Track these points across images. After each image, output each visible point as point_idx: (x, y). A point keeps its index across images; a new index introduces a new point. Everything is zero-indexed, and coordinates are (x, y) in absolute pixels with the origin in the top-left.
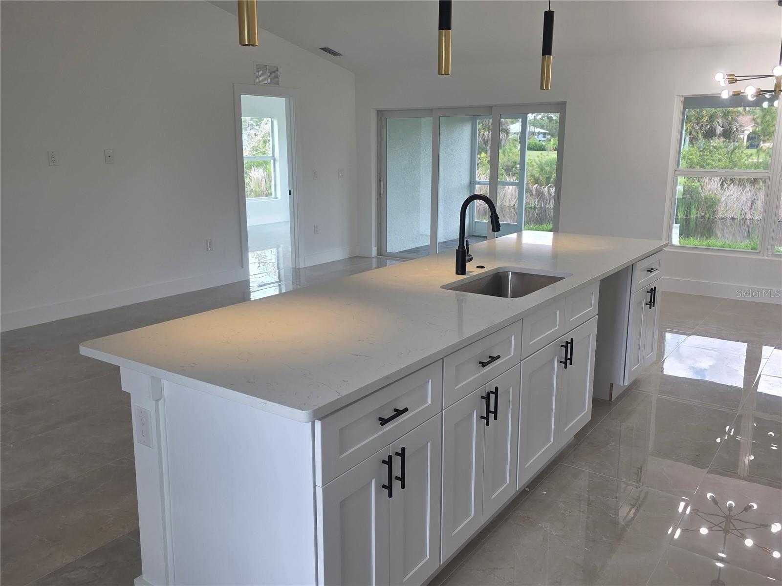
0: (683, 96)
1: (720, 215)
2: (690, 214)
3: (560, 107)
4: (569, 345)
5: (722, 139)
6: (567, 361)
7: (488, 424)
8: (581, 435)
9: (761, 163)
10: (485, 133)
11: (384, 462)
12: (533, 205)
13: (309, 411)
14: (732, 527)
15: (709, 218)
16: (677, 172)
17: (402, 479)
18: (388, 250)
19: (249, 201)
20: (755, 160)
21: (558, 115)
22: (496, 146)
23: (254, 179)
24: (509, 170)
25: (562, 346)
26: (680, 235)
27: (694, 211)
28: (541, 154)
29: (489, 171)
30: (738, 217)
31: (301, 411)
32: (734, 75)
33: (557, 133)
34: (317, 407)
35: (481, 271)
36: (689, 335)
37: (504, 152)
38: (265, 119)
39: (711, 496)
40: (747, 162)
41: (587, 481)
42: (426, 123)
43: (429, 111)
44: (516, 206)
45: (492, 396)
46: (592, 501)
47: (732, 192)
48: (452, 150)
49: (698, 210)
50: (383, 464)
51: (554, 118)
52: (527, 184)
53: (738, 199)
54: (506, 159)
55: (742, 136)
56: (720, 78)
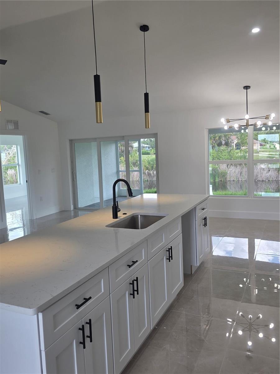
0: (208, 129)
1: (228, 180)
2: (215, 180)
3: (155, 135)
4: (170, 250)
5: (225, 146)
6: (170, 258)
7: (134, 298)
8: (180, 295)
9: (242, 156)
10: (122, 148)
11: (80, 329)
12: (147, 180)
13: (35, 308)
14: (252, 328)
15: (223, 181)
16: (209, 163)
17: (90, 337)
18: (79, 207)
19: (5, 187)
20: (240, 155)
21: (154, 139)
22: (127, 153)
23: (10, 175)
24: (134, 164)
25: (167, 251)
26: (213, 190)
27: (217, 178)
28: (148, 156)
29: (125, 165)
30: (235, 180)
31: (30, 309)
32: (228, 119)
33: (154, 146)
34: (39, 306)
35: (125, 216)
36: (223, 237)
37: (131, 156)
38: (14, 146)
39: (241, 314)
40: (236, 156)
41: (185, 318)
42: (94, 145)
43: (95, 139)
44: (139, 180)
45: (135, 282)
46: (189, 329)
47: (232, 169)
48: (107, 157)
49: (218, 178)
50: (80, 330)
51: (153, 140)
52: (143, 170)
53: (235, 172)
54: (133, 159)
55: (233, 144)
56: (223, 120)
